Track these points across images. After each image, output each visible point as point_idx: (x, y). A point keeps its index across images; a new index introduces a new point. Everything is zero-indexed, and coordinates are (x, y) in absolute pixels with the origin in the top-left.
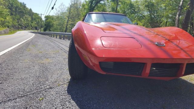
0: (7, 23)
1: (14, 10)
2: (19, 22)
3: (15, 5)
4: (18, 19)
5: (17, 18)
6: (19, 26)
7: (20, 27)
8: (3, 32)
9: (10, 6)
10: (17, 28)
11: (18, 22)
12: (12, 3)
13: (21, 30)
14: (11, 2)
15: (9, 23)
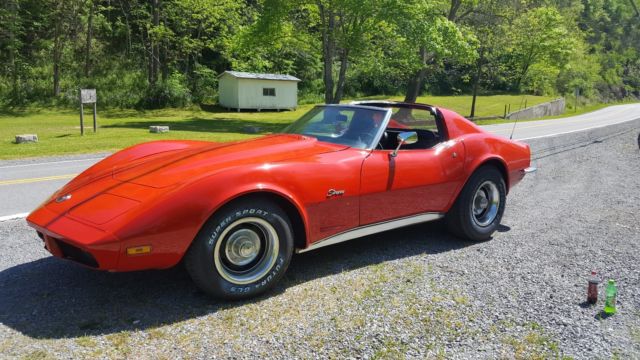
0: (577, 81)
1: (620, 31)
2: (631, 73)
3: (627, 14)
4: (628, 61)
5: (624, 58)
6: (628, 88)
7: (632, 89)
8: (538, 111)
9: (609, 20)
10: (615, 94)
11: (626, 73)
12: (618, 8)
13: (630, 101)
14: (614, 8)
15: (586, 79)
